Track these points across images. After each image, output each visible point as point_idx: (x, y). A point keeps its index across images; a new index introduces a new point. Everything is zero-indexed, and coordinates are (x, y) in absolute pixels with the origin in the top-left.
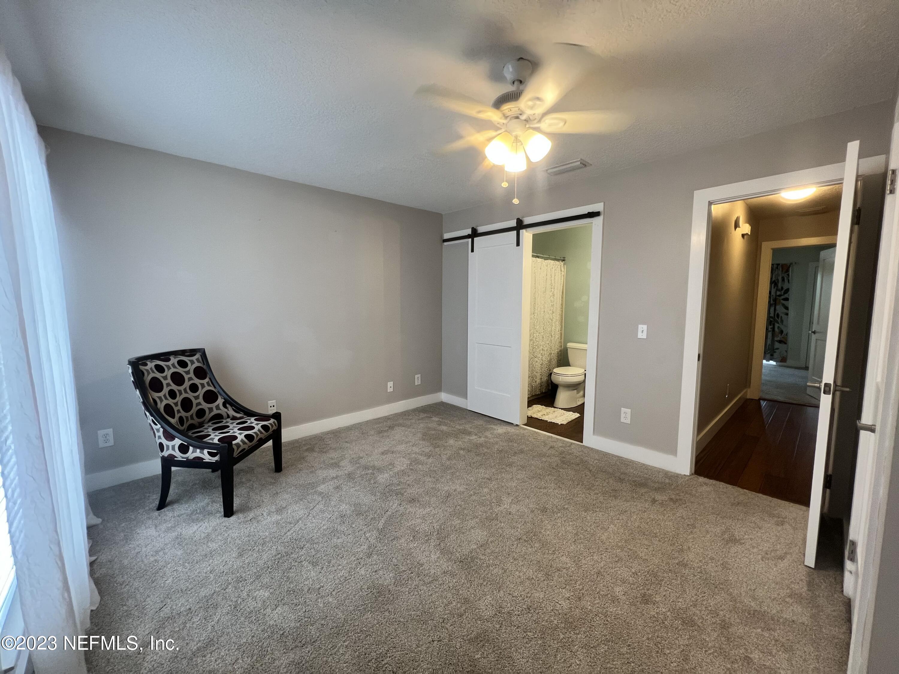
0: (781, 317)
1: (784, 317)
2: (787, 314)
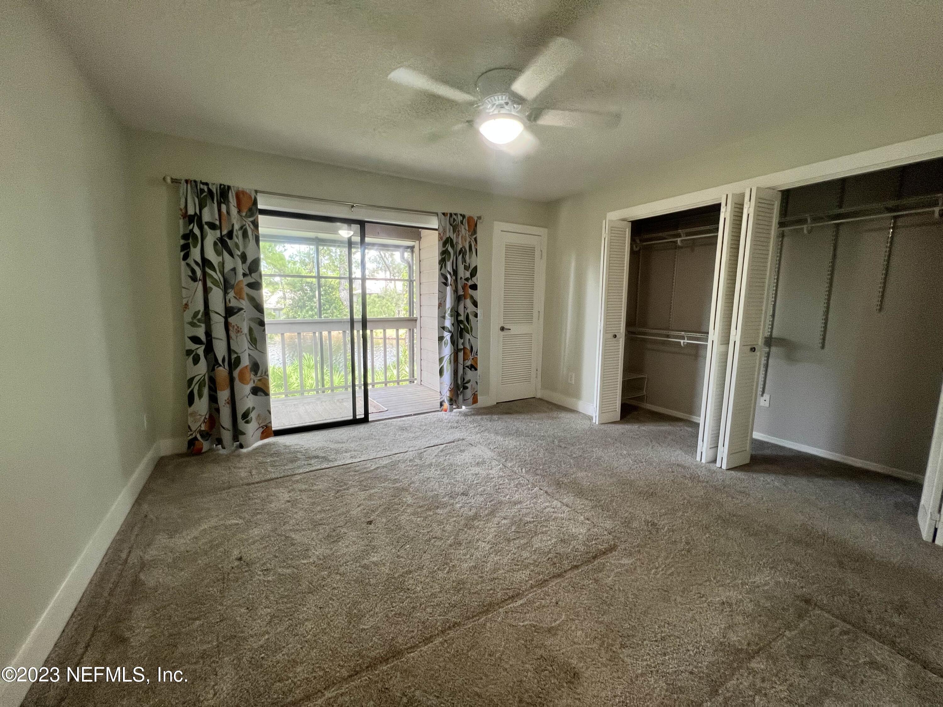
0: (470, 321)
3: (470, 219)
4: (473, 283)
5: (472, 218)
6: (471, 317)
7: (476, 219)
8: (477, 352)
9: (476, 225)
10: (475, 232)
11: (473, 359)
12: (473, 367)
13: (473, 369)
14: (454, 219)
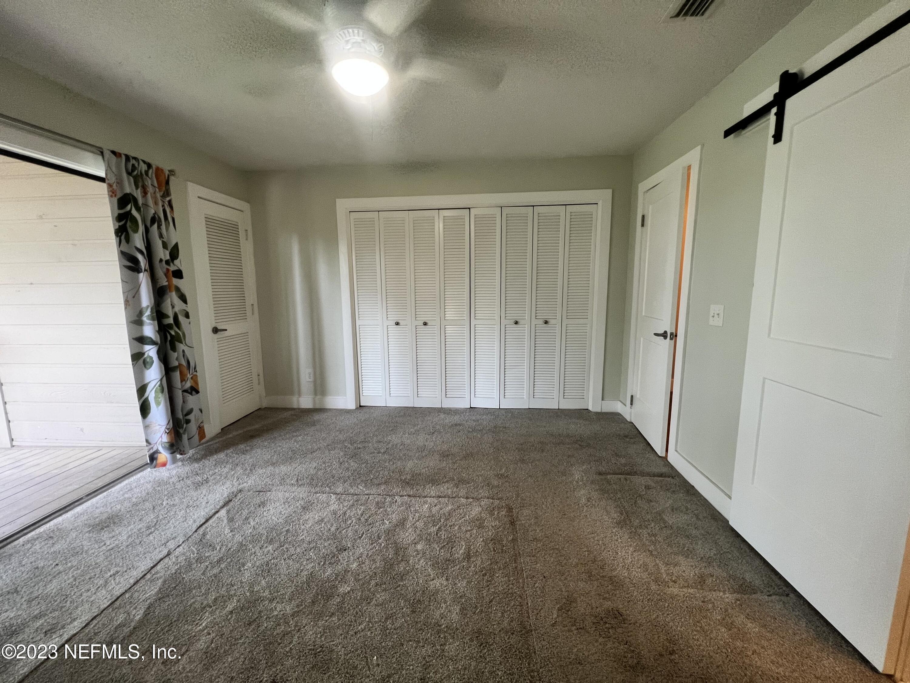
2: (187, 315)
3: (159, 171)
4: (177, 269)
5: (162, 170)
6: (181, 318)
7: (167, 173)
8: (195, 368)
9: (167, 183)
10: (167, 193)
11: (192, 378)
12: (194, 390)
13: (194, 393)
14: (133, 165)
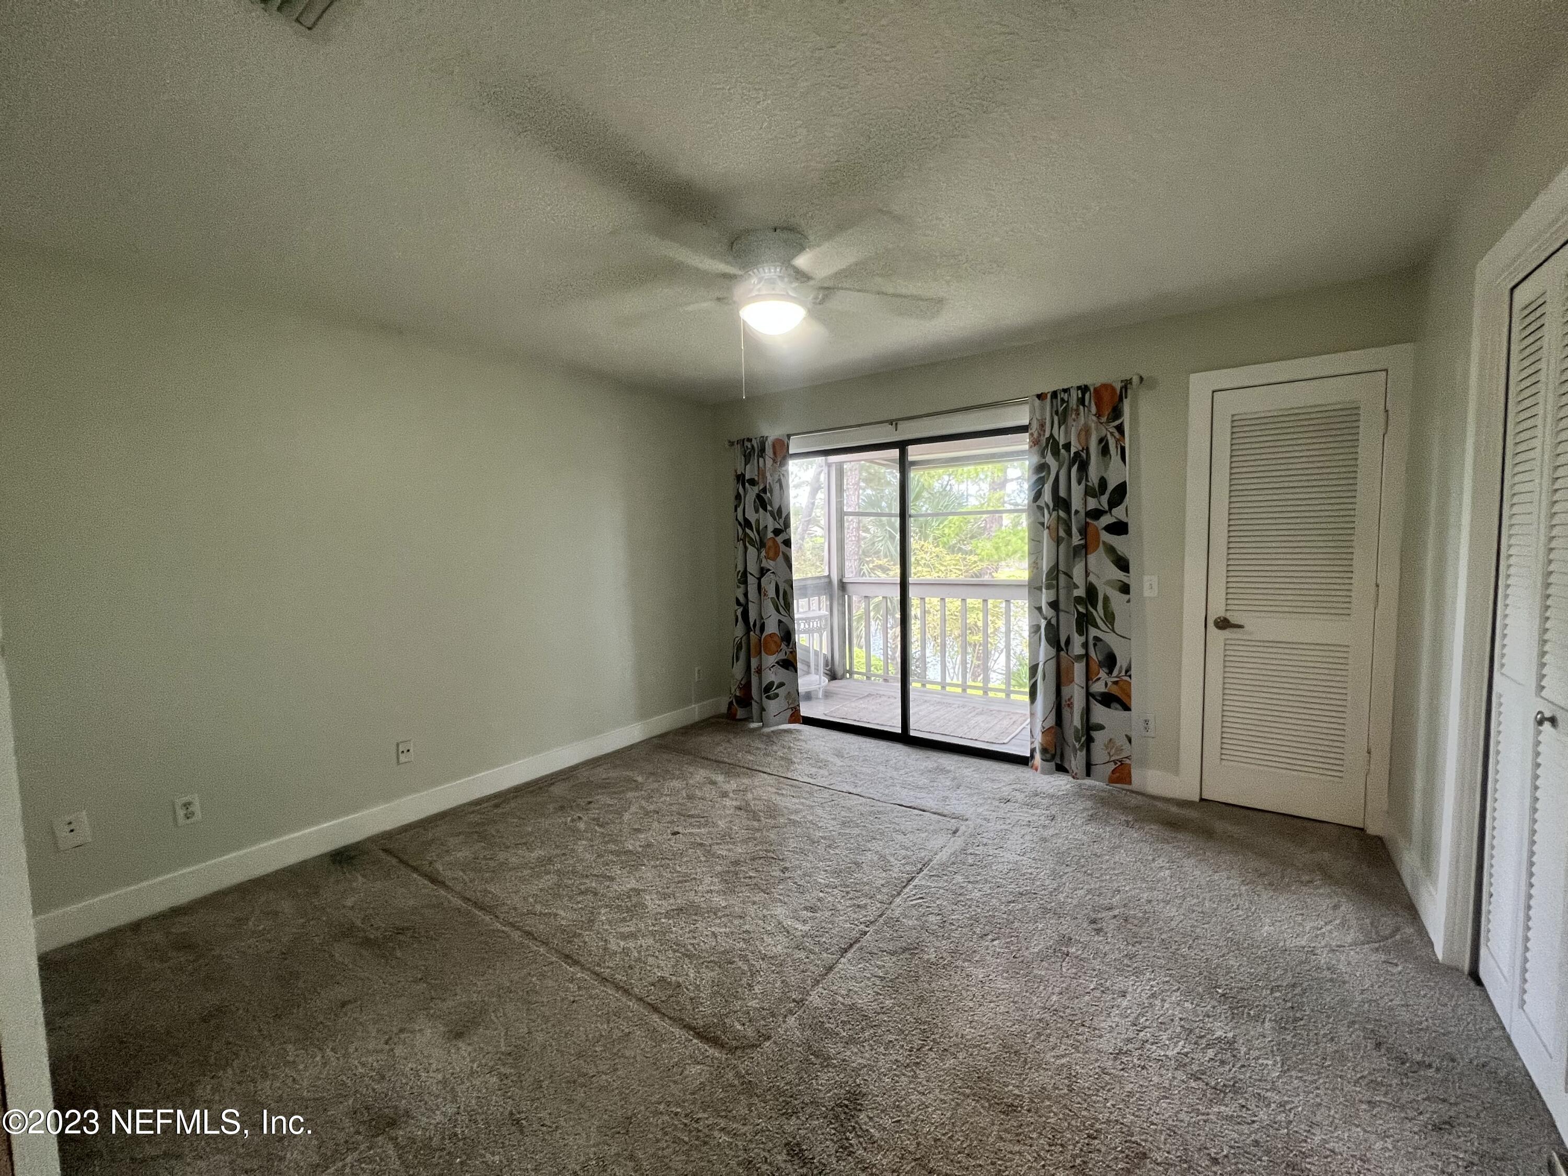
0: (1106, 599)
1: (1117, 599)
2: (1125, 589)
3: (1102, 390)
4: (1116, 520)
5: (1114, 385)
6: (1110, 592)
7: (1124, 385)
8: (1128, 670)
9: (1121, 399)
10: (1117, 415)
11: (1115, 682)
12: (1118, 702)
13: (1116, 705)
14: (1062, 399)
